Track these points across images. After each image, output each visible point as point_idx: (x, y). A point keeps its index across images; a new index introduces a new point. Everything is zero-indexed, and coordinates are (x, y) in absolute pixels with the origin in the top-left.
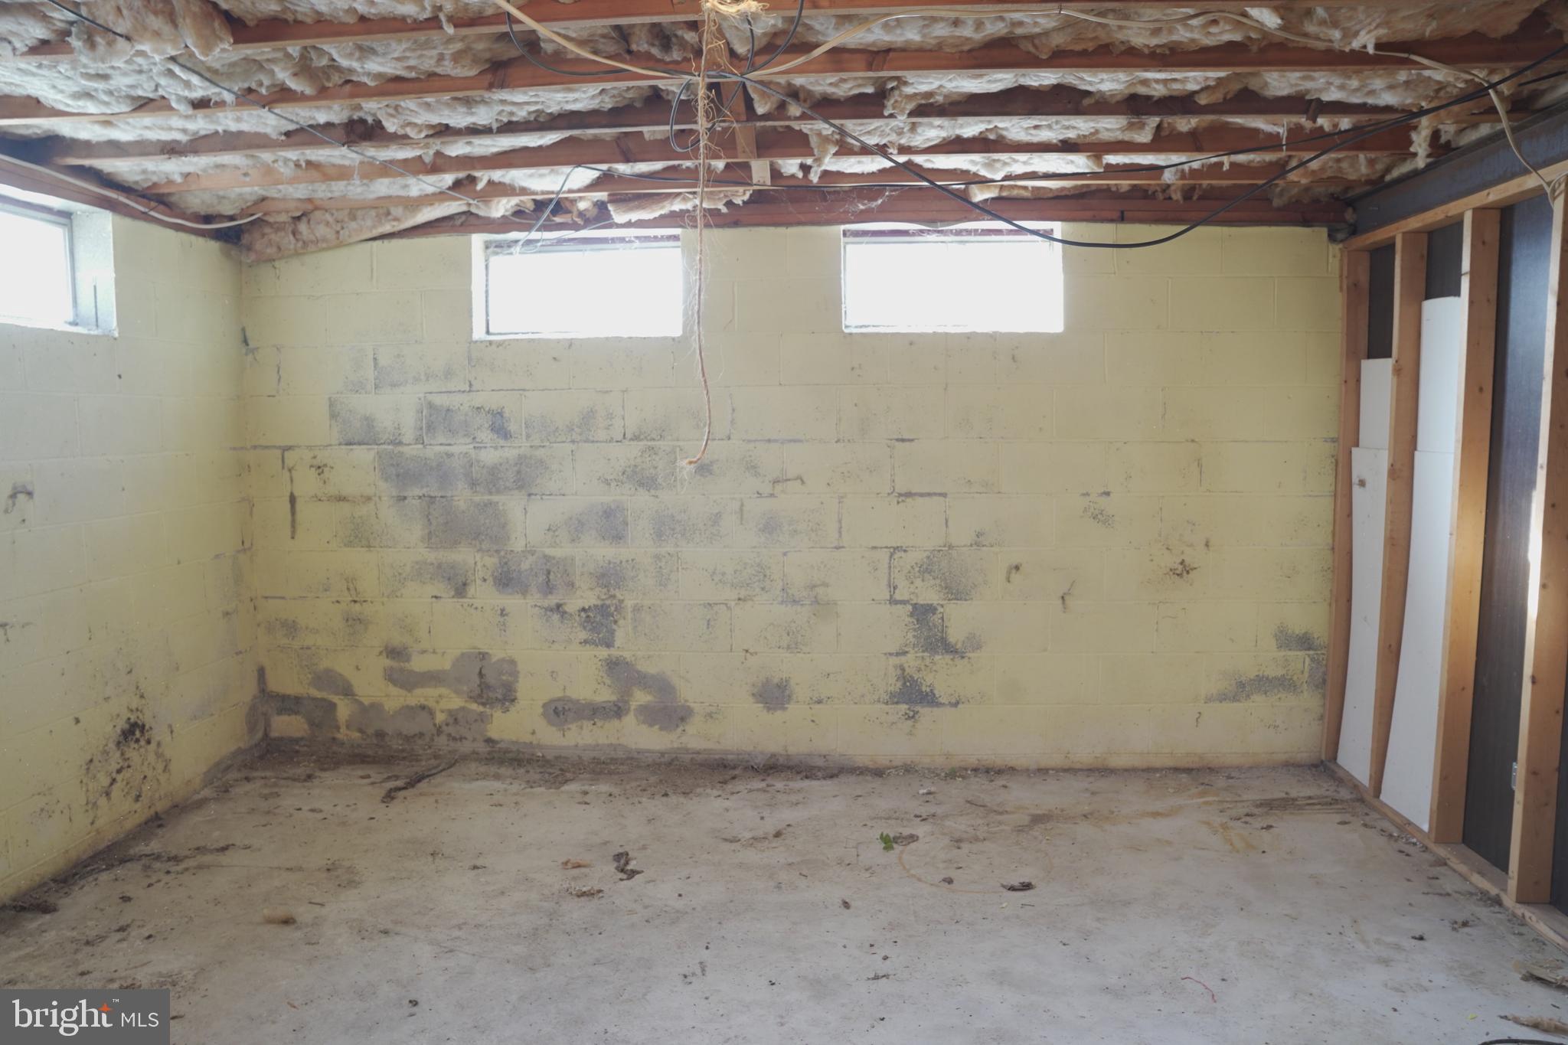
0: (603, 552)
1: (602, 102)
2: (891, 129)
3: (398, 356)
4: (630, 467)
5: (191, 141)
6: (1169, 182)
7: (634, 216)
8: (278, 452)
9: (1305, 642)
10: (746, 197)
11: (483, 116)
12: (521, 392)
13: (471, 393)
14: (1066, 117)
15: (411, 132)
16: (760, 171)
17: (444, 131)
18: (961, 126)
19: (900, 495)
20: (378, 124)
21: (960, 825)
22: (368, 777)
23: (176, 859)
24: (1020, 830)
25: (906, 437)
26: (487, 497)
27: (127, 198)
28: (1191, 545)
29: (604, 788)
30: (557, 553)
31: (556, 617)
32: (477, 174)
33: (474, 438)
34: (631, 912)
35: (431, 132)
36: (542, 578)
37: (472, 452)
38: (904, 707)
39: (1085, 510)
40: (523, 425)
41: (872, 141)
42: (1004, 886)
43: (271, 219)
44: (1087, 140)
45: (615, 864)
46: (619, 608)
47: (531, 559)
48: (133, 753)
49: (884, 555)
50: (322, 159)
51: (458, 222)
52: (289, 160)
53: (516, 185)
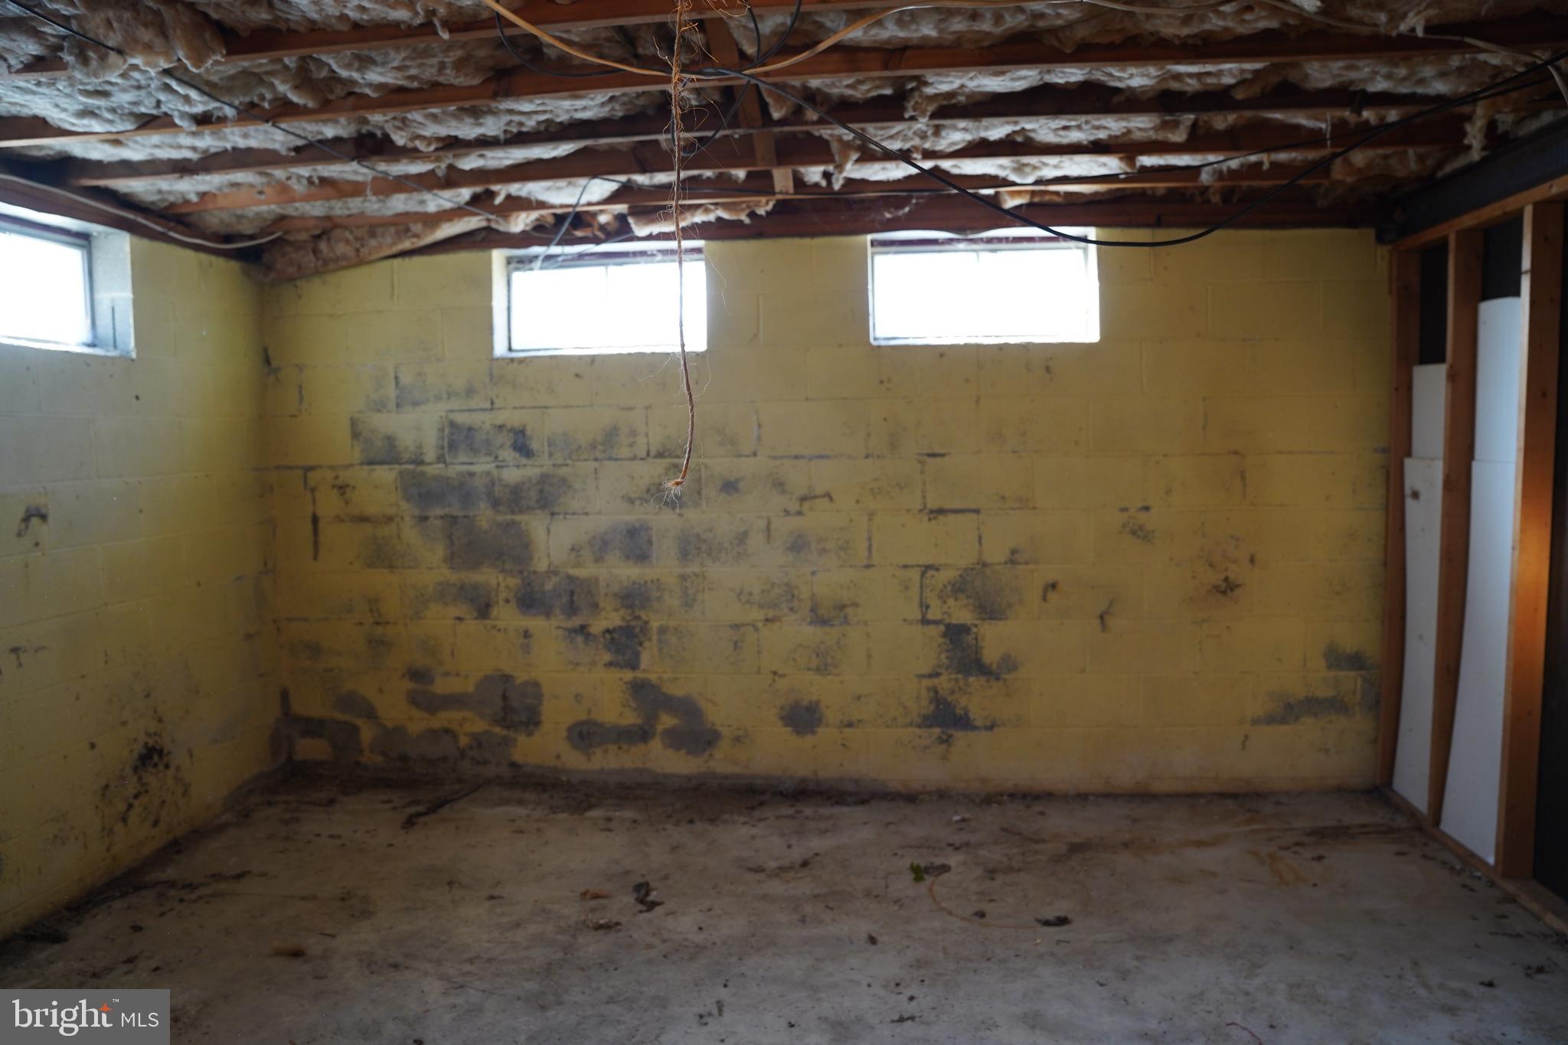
0: (628, 572)
1: (613, 109)
2: (915, 133)
3: (420, 374)
4: (654, 484)
5: (202, 159)
6: (1206, 183)
7: (656, 229)
8: (300, 473)
9: (1356, 661)
10: (770, 207)
11: (491, 127)
12: (544, 410)
13: (493, 412)
14: (1096, 116)
15: (420, 145)
16: (782, 179)
17: (453, 144)
18: (987, 129)
19: (932, 512)
20: (387, 137)
21: (994, 855)
22: (390, 801)
23: (191, 887)
24: (1057, 859)
25: (938, 450)
26: (509, 517)
27: (146, 219)
28: (1235, 562)
29: (628, 814)
30: (581, 573)
31: (580, 639)
32: (495, 188)
33: (496, 457)
34: (649, 946)
35: (440, 145)
36: (565, 599)
37: (495, 472)
38: (937, 731)
39: (1124, 526)
40: (546, 444)
41: (895, 146)
42: (1038, 921)
43: (291, 238)
44: (1120, 141)
45: (635, 895)
46: (645, 628)
47: (555, 579)
48: (151, 779)
49: (915, 575)
50: (334, 175)
51: (479, 237)
52: (302, 177)
53: (533, 198)
